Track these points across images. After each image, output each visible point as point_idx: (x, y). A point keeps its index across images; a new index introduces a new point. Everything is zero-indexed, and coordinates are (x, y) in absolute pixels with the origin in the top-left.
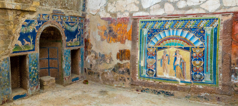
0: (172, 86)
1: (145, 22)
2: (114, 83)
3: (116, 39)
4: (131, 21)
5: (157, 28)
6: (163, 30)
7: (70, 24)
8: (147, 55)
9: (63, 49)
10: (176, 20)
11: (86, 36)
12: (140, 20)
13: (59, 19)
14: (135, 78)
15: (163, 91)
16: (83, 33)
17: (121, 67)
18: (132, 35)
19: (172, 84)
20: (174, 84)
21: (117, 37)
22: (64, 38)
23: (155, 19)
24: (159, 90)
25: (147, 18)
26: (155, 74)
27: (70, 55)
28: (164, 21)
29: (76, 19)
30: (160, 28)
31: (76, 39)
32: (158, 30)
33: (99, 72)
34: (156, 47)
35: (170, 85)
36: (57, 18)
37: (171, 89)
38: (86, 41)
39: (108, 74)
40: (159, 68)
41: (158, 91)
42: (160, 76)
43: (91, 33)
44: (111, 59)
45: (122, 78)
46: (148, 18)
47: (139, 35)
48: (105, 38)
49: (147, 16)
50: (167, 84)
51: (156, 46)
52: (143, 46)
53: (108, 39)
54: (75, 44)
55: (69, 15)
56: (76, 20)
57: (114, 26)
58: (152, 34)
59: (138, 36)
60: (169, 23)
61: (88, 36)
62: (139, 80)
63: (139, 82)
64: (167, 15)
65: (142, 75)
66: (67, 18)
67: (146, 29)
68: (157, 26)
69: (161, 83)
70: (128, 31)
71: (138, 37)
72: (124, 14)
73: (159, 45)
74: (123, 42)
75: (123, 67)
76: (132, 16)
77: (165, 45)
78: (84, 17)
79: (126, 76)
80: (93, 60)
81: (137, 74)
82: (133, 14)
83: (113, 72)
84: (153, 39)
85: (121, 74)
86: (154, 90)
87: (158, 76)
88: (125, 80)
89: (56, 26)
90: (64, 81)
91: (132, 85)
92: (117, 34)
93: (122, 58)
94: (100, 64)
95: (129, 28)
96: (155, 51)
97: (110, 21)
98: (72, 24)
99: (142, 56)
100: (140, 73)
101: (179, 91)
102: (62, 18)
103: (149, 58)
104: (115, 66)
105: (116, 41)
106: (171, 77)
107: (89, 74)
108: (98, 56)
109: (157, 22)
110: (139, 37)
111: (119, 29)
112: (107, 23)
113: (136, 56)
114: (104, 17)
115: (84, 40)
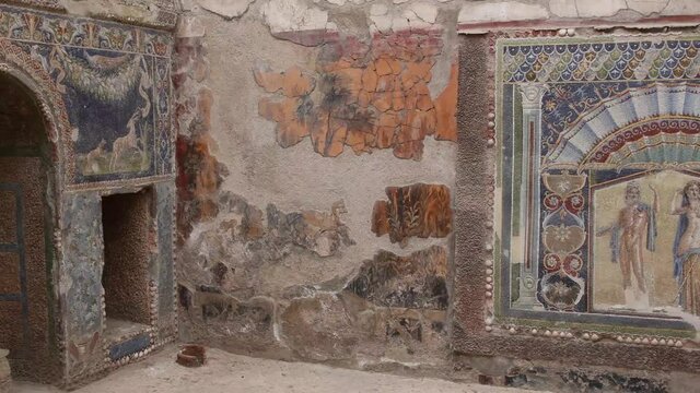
0: (662, 351)
1: (526, 49)
2: (356, 350)
3: (370, 138)
4: (453, 47)
5: (590, 80)
6: (623, 86)
7: (93, 59)
8: (543, 208)
9: (56, 195)
10: (682, 43)
11: (188, 124)
12: (500, 43)
13: (32, 28)
14: (480, 323)
15: (615, 376)
16: (165, 110)
17: (401, 271)
18: (459, 115)
19: (663, 341)
20: (671, 342)
21: (371, 126)
22: (64, 134)
23: (577, 36)
24: (596, 371)
25: (536, 33)
26: (585, 297)
27: (97, 224)
28: (623, 47)
29: (130, 37)
30: (608, 78)
31: (130, 139)
32: (596, 91)
33: (271, 300)
34: (587, 172)
35: (655, 347)
36: (19, 23)
37: (657, 366)
38: (184, 148)
39: (324, 307)
40: (605, 271)
41: (592, 378)
42: (606, 307)
43: (214, 109)
44: (340, 236)
45: (403, 323)
46: (544, 31)
47: (497, 112)
48: (301, 130)
49: (537, 22)
50: (638, 340)
51: (587, 166)
52: (519, 167)
53: (323, 138)
54: (123, 165)
55: (90, 15)
56: (129, 42)
57: (354, 74)
58: (565, 110)
59: (493, 119)
60: (651, 54)
61: (199, 126)
62: (497, 331)
63: (497, 338)
64: (639, 17)
65: (515, 306)
66: (79, 30)
67: (533, 83)
68: (590, 68)
69: (609, 337)
70: (433, 95)
71: (491, 124)
72: (409, 14)
73: (603, 160)
74: (408, 147)
75: (412, 273)
76: (456, 21)
77: (633, 160)
78: (173, 31)
79: (424, 314)
80: (230, 243)
81: (490, 304)
82: (461, 13)
83: (351, 299)
84: (572, 132)
85: (399, 303)
86: (572, 374)
87: (597, 306)
88: (418, 335)
89: (15, 65)
90: (67, 362)
91: (457, 354)
92: (370, 109)
93: (404, 227)
94: (276, 261)
95: (441, 79)
96: (585, 190)
97: (330, 49)
98: (108, 60)
99: (517, 214)
100: (505, 295)
101: (692, 371)
102: (46, 25)
103: (555, 221)
104: (362, 269)
105: (370, 147)
106: (659, 308)
107: (207, 313)
108: (265, 223)
109: (592, 49)
110: (497, 124)
111: (383, 85)
112: (314, 58)
113: (484, 217)
114: (295, 28)
115: (173, 146)
